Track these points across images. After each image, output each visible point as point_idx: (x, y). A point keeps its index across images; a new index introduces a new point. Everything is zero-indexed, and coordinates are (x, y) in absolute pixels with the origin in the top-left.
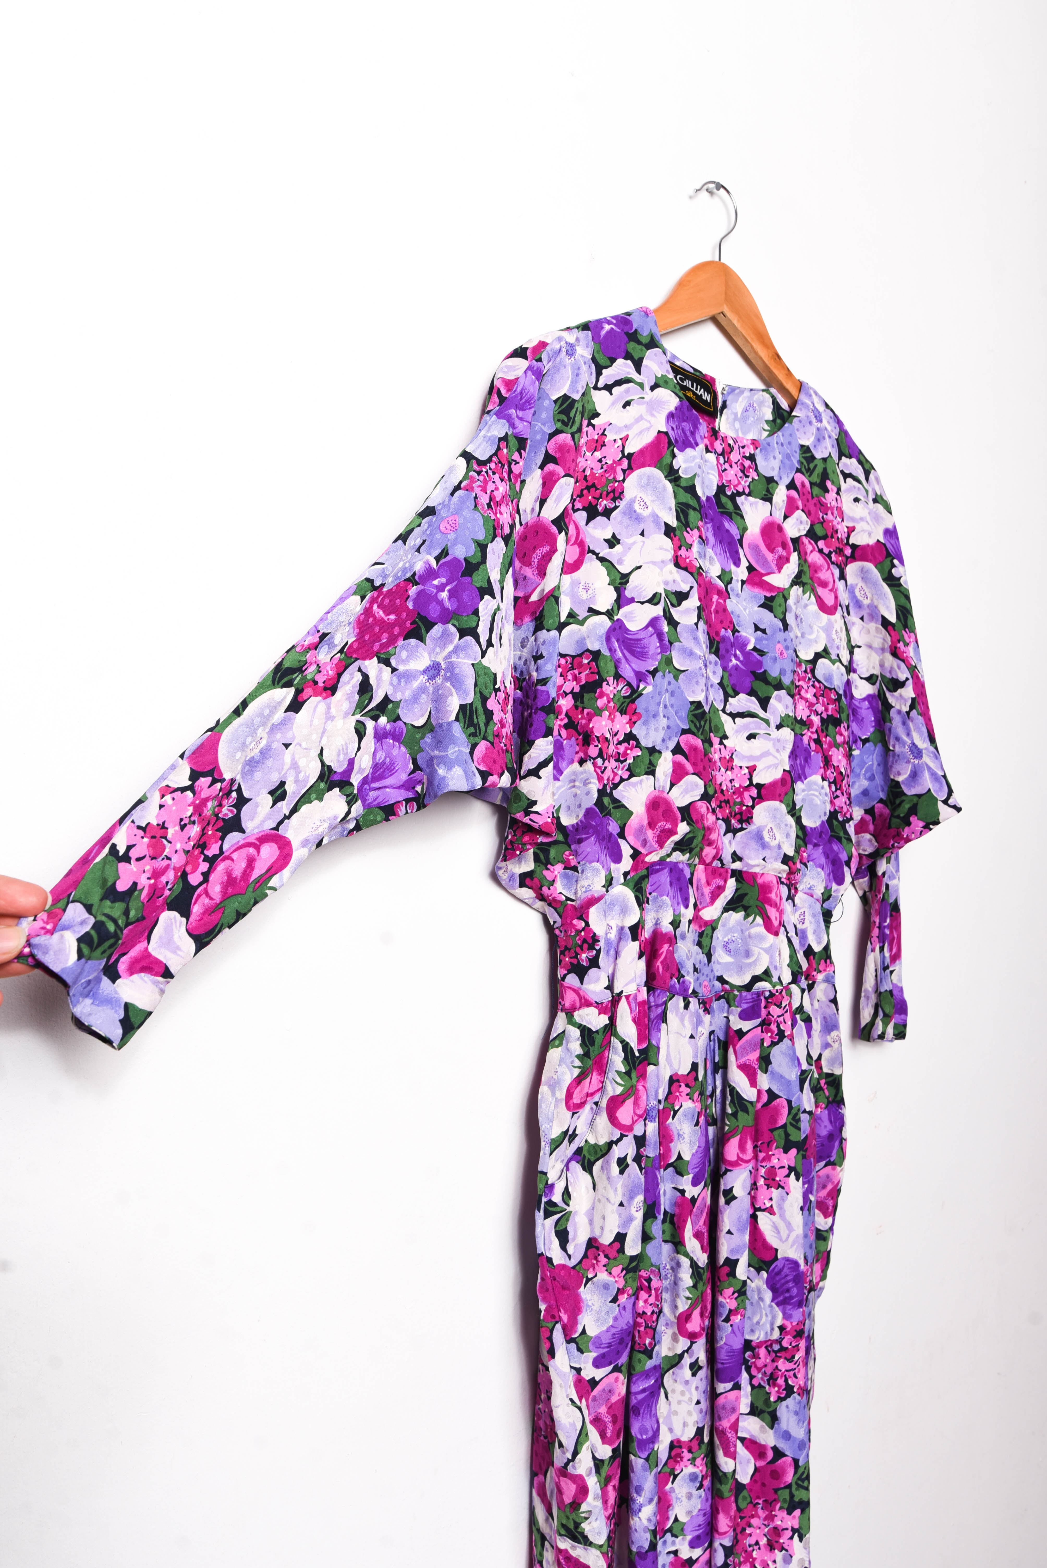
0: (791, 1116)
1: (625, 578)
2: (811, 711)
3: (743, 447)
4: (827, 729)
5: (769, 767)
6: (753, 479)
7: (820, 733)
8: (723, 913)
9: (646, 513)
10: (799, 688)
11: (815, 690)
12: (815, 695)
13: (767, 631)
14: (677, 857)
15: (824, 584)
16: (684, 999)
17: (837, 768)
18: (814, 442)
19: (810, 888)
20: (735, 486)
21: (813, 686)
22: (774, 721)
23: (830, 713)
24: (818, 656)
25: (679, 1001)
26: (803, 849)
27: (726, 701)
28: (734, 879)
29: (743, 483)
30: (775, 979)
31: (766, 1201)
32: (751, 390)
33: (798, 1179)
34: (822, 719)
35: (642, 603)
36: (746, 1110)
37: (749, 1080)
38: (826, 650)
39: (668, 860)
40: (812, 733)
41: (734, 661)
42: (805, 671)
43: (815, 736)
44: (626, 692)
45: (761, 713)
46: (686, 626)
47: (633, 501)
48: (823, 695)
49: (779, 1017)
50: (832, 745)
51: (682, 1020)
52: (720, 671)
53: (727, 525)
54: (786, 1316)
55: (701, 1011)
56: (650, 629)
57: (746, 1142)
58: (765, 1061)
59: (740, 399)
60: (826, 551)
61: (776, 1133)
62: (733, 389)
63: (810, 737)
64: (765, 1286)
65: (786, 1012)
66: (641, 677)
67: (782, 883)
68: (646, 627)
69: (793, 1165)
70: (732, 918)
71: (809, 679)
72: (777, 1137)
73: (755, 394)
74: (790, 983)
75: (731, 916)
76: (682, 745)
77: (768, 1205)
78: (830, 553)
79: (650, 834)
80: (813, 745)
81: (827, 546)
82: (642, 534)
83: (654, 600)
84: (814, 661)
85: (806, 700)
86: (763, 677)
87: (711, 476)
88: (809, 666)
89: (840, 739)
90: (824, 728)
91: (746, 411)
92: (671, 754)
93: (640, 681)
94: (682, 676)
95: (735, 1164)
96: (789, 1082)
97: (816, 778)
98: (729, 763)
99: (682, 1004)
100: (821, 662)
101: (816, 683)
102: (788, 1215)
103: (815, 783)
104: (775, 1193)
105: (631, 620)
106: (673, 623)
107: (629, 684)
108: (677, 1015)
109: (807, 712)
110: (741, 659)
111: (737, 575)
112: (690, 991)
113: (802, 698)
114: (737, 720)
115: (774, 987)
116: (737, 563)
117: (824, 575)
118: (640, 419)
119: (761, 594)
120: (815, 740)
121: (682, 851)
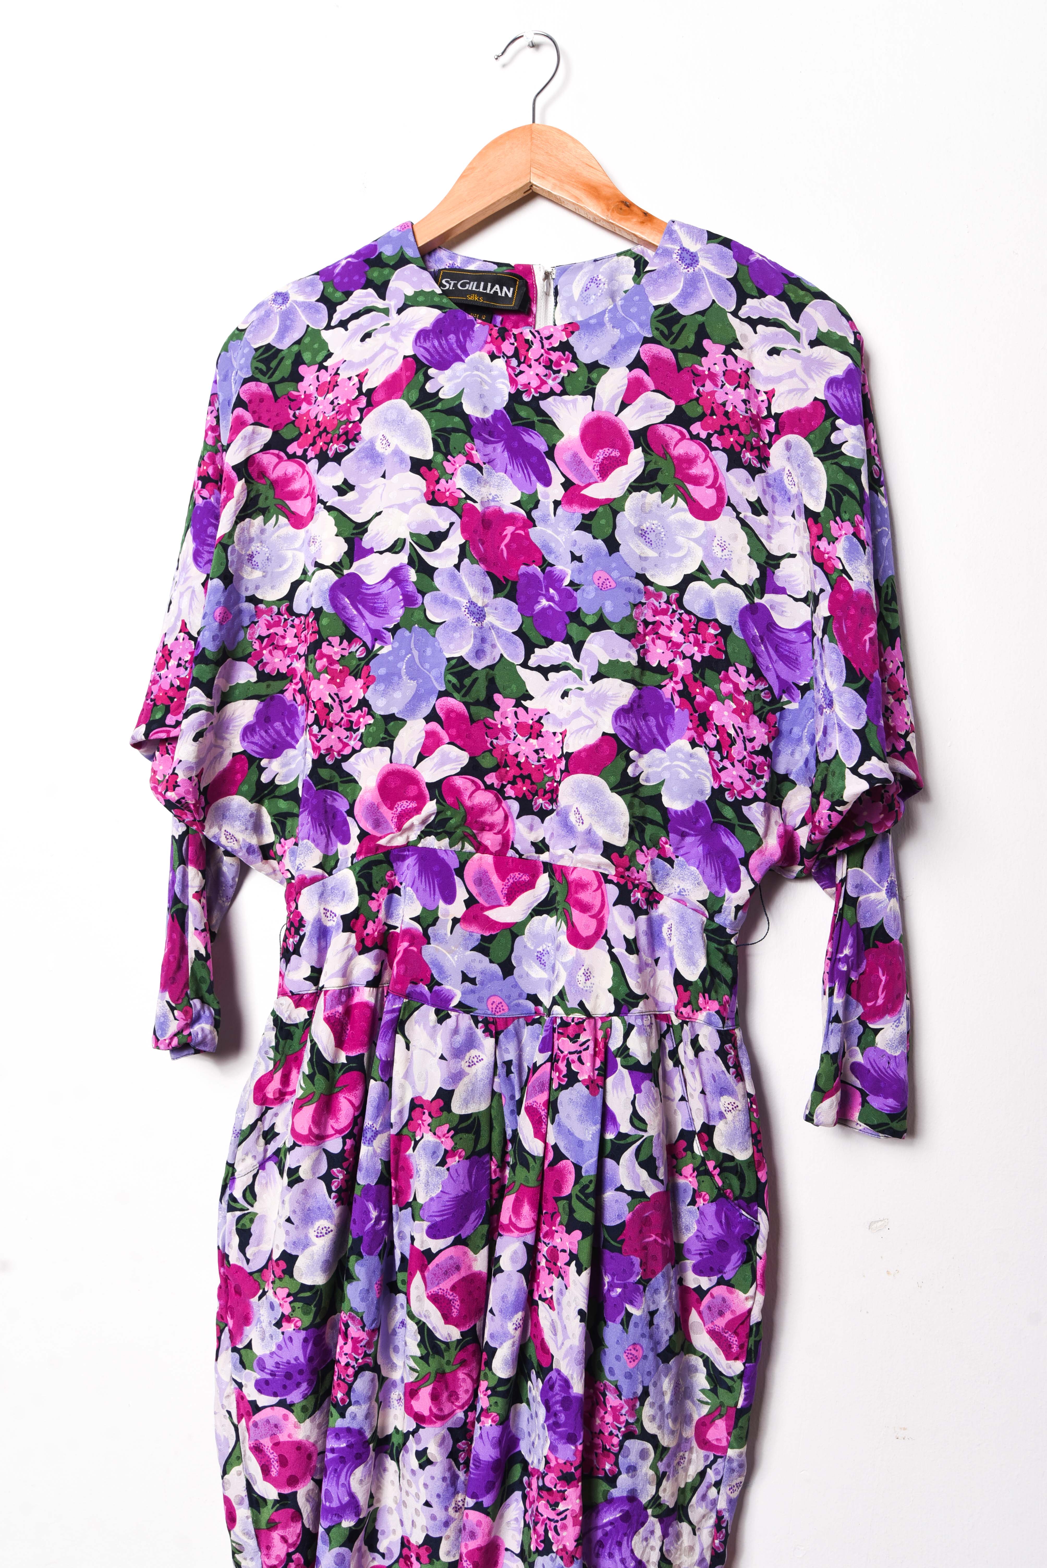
0: (578, 1187)
1: (362, 528)
2: (675, 654)
3: (548, 338)
4: (702, 676)
5: (578, 731)
6: (570, 373)
7: (690, 682)
8: (531, 916)
9: (388, 451)
10: (659, 624)
11: (682, 625)
12: (682, 632)
13: (583, 559)
14: (430, 842)
15: (698, 481)
16: (437, 1012)
17: (721, 729)
18: (680, 296)
19: (679, 893)
20: (535, 389)
21: (680, 620)
22: (589, 670)
23: (706, 654)
24: (688, 579)
25: (428, 1013)
26: (664, 839)
27: (529, 651)
28: (547, 874)
29: (550, 382)
30: (572, 1003)
31: (547, 1290)
32: (595, 261)
33: (579, 1272)
34: (694, 663)
35: (381, 553)
36: (526, 1165)
37: (534, 1127)
38: (702, 569)
39: (420, 845)
40: (676, 683)
41: (544, 603)
42: (668, 602)
43: (680, 687)
44: (360, 654)
45: (572, 661)
46: (444, 570)
47: (372, 443)
48: (695, 631)
49: (570, 1053)
50: (712, 698)
51: (433, 1036)
52: (518, 619)
53: (527, 438)
54: (553, 1448)
55: (479, 1032)
56: (390, 580)
57: (522, 1206)
58: (552, 1106)
59: (578, 278)
60: (704, 435)
61: (562, 1204)
62: (563, 270)
63: (673, 689)
64: (539, 1399)
65: (587, 1049)
66: (377, 636)
67: (611, 882)
68: (385, 580)
69: (575, 1252)
70: (547, 924)
71: (674, 611)
72: (561, 1210)
73: (602, 264)
74: (611, 1015)
75: (545, 920)
76: (438, 710)
77: (548, 1295)
78: (709, 436)
79: (388, 814)
80: (677, 699)
81: (704, 428)
82: (384, 476)
83: (395, 547)
84: (681, 588)
85: (668, 640)
86: (576, 616)
87: (500, 386)
88: (674, 595)
89: (726, 687)
90: (697, 676)
91: (587, 289)
92: (424, 722)
93: (376, 640)
94: (440, 629)
95: (507, 1229)
96: (580, 1143)
97: (682, 744)
98: (534, 730)
99: (433, 1017)
100: (694, 586)
101: (686, 617)
102: (564, 1314)
103: (680, 750)
104: (557, 1282)
105: (368, 573)
106: (426, 571)
107: (365, 645)
108: (425, 1028)
109: (670, 656)
110: (557, 598)
111: (547, 496)
112: (454, 1003)
113: (660, 637)
114: (551, 675)
115: (567, 1014)
116: (547, 482)
117: (701, 469)
118: (384, 347)
119: (577, 514)
120: (679, 692)
121: (439, 836)
